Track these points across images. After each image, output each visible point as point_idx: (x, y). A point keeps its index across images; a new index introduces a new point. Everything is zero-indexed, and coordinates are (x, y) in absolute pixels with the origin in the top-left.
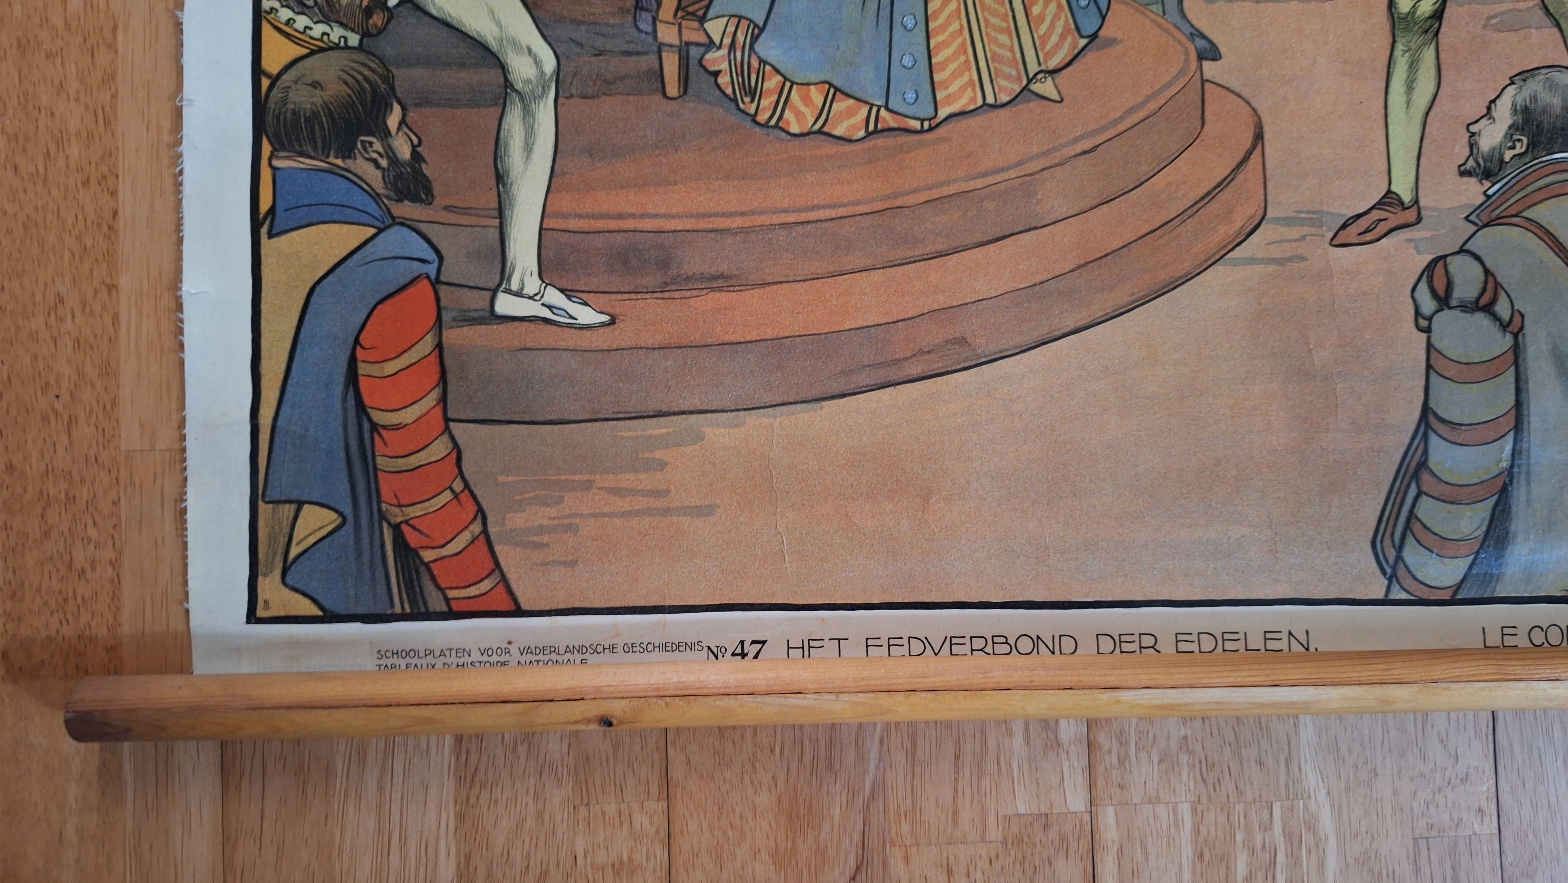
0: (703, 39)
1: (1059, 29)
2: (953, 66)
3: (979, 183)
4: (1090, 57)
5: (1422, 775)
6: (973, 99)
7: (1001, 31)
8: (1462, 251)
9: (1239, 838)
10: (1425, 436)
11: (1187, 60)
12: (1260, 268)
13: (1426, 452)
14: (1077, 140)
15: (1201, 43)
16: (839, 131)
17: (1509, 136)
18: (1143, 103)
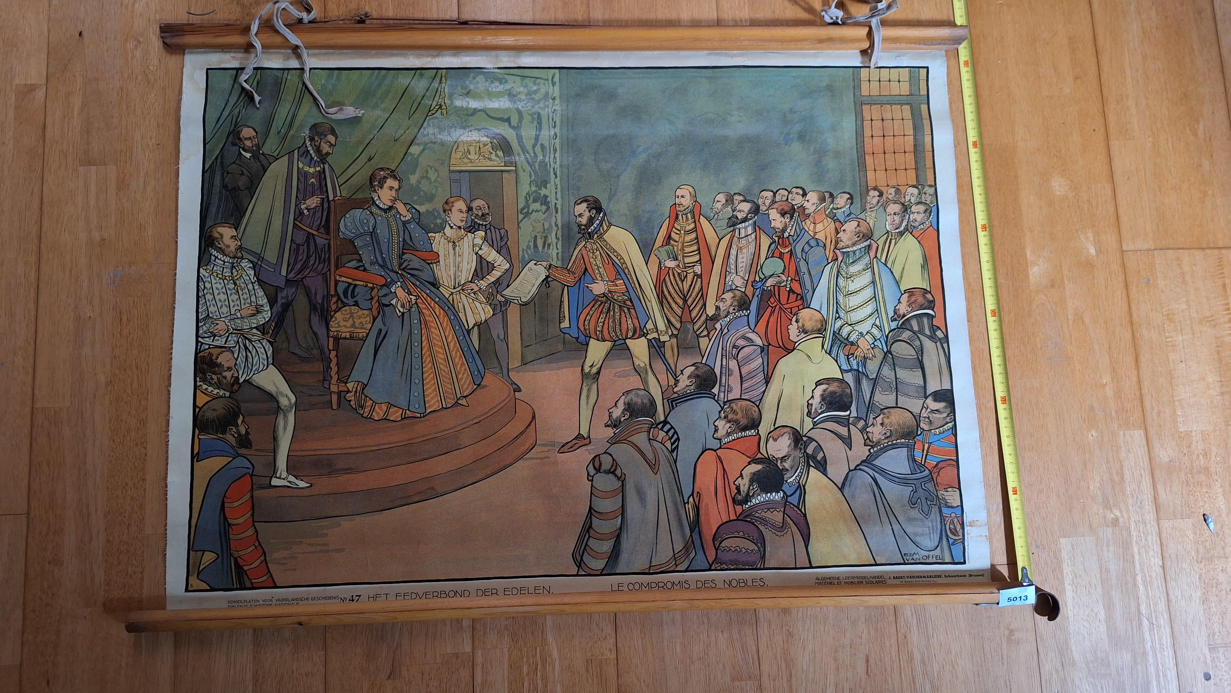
0: (346, 390)
1: (467, 383)
2: (432, 395)
3: (440, 435)
4: (478, 391)
5: (590, 637)
6: (439, 406)
7: (448, 383)
8: (605, 453)
9: (525, 660)
10: (591, 517)
11: (510, 392)
12: (535, 461)
13: (591, 523)
14: (473, 420)
15: (515, 386)
16: (391, 419)
17: (623, 413)
18: (495, 407)
